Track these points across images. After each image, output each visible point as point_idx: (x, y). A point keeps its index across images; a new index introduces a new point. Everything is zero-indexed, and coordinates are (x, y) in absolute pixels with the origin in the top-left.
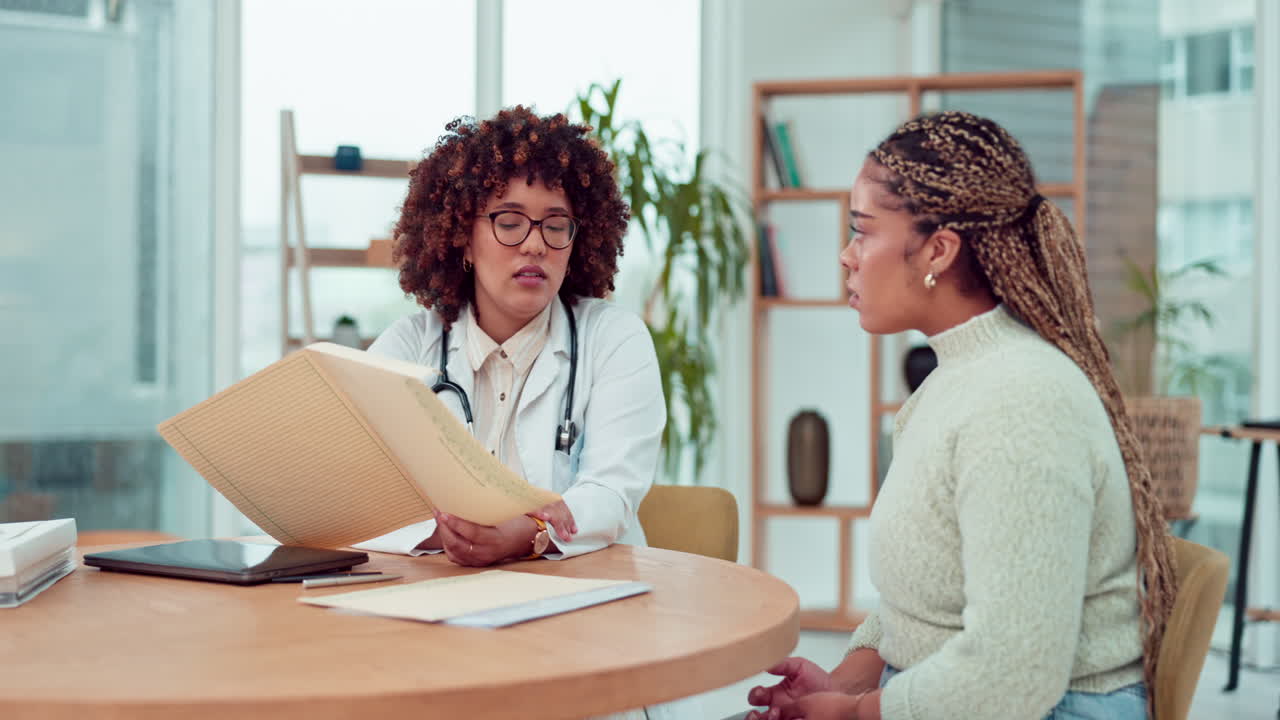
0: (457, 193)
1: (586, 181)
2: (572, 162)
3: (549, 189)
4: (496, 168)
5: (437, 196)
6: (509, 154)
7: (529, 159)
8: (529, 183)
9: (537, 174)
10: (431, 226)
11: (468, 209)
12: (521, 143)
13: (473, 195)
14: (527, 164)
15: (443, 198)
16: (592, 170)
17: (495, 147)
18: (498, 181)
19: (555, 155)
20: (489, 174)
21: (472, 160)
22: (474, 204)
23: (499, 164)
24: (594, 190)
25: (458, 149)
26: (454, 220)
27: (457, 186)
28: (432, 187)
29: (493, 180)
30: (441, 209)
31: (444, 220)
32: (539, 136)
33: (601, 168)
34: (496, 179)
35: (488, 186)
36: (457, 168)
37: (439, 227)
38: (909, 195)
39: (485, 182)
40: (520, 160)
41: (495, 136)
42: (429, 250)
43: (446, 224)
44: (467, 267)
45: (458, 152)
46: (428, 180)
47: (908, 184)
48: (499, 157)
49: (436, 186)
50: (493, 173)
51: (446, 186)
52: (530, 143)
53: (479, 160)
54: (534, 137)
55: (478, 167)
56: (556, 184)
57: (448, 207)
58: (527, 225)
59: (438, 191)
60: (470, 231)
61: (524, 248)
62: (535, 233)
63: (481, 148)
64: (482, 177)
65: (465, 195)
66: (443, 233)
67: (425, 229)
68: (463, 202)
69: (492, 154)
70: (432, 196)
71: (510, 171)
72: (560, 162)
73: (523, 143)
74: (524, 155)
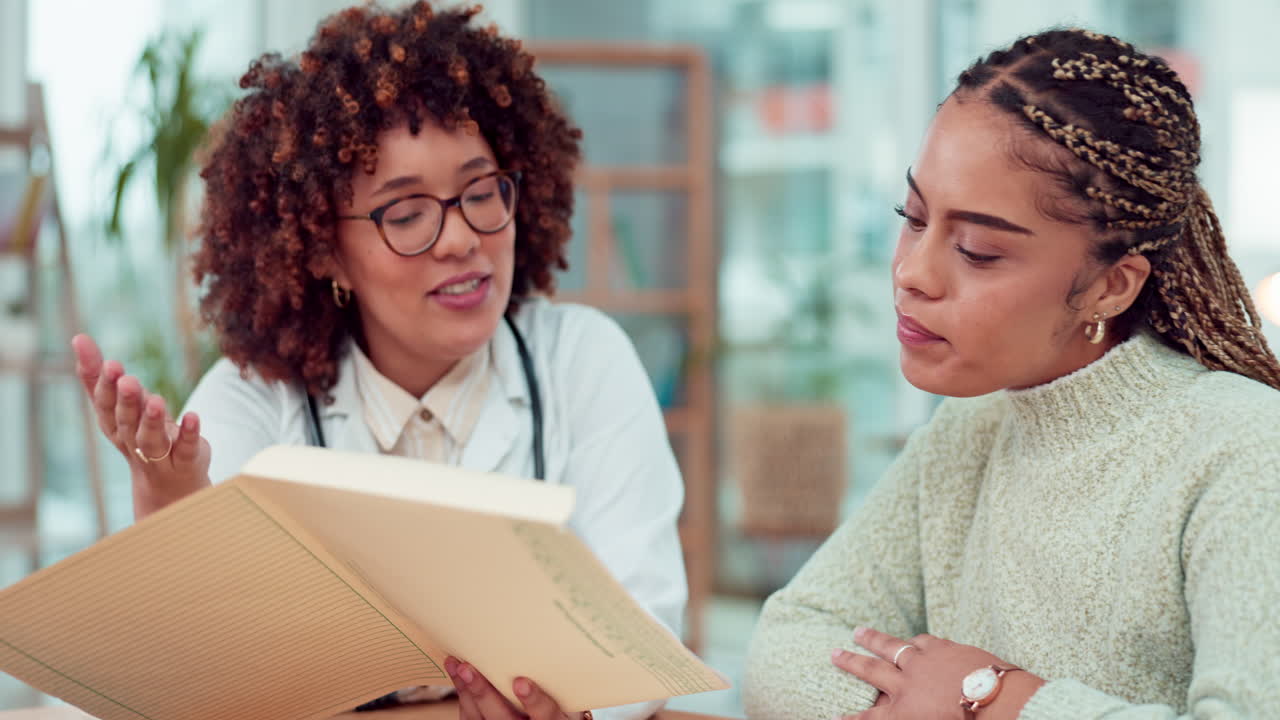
0: (296, 188)
1: (503, 97)
2: (473, 71)
3: (450, 130)
4: (353, 125)
5: (263, 202)
6: (366, 95)
7: (402, 92)
8: (415, 131)
9: (420, 112)
10: (267, 256)
11: (323, 208)
12: (380, 70)
13: (326, 183)
14: (400, 101)
15: (274, 203)
16: (506, 78)
17: (338, 90)
18: (361, 147)
19: (442, 67)
20: (344, 139)
21: (306, 123)
22: (331, 200)
23: (355, 117)
24: (520, 109)
25: (276, 113)
26: (303, 234)
27: (295, 176)
28: (250, 191)
29: (352, 147)
30: (276, 223)
31: (286, 236)
32: (406, 49)
33: (518, 67)
34: (357, 144)
35: (347, 160)
36: (285, 147)
37: (282, 253)
38: (1102, 200)
39: (340, 154)
40: (388, 98)
41: (334, 73)
42: (275, 296)
43: (293, 246)
44: (342, 298)
45: (277, 119)
46: (238, 181)
47: (1100, 179)
48: (351, 105)
49: (255, 188)
50: (349, 134)
51: (272, 183)
52: (397, 65)
53: (320, 120)
54: (398, 53)
55: (321, 134)
56: (459, 118)
57: (288, 216)
58: (434, 211)
59: (263, 194)
60: (337, 246)
61: (441, 248)
62: (454, 221)
63: (315, 101)
64: (334, 149)
65: (312, 185)
66: (289, 261)
67: (259, 263)
68: (311, 200)
69: (337, 104)
70: (253, 204)
71: (376, 121)
72: (454, 80)
73: (384, 69)
74: (392, 88)
